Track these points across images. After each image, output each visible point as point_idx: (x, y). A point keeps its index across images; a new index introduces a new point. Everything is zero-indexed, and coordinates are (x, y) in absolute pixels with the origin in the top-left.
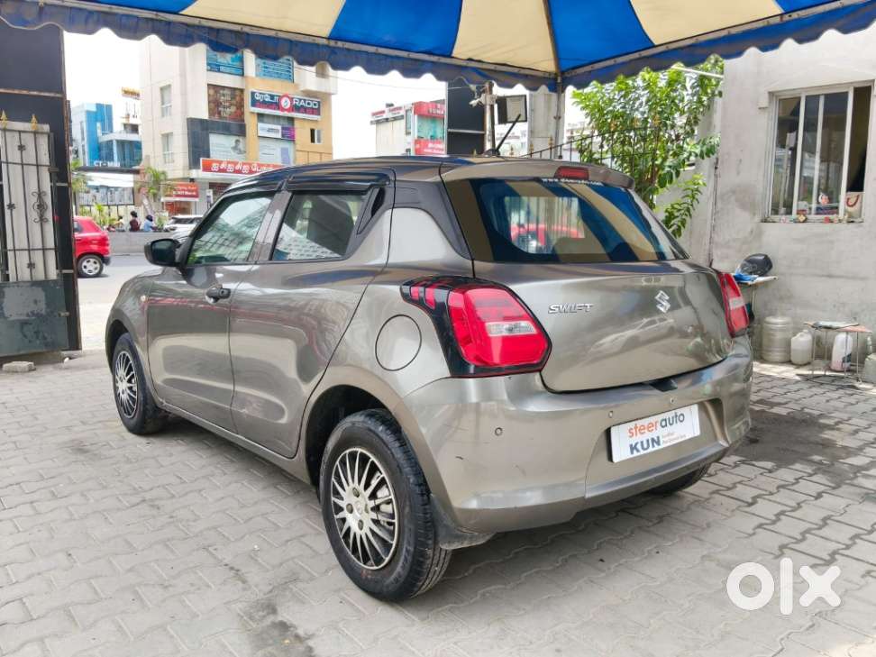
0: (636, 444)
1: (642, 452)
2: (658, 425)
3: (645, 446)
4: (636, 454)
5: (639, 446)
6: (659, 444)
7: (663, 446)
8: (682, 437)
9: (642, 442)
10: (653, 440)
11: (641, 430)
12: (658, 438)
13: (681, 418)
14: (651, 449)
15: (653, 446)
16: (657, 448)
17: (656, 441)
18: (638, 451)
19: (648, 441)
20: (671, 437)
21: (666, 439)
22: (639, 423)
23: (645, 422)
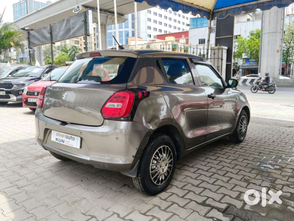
0: (58, 139)
1: (58, 142)
2: (65, 136)
3: (60, 141)
4: (57, 141)
5: (58, 140)
6: (64, 143)
7: (64, 144)
8: (72, 145)
9: (59, 139)
10: (62, 140)
11: (60, 135)
12: (64, 141)
13: (73, 139)
14: (61, 143)
15: (62, 142)
16: (62, 143)
17: (63, 141)
18: (58, 141)
19: (61, 140)
20: (68, 143)
21: (66, 143)
22: (60, 133)
23: (62, 134)
